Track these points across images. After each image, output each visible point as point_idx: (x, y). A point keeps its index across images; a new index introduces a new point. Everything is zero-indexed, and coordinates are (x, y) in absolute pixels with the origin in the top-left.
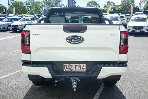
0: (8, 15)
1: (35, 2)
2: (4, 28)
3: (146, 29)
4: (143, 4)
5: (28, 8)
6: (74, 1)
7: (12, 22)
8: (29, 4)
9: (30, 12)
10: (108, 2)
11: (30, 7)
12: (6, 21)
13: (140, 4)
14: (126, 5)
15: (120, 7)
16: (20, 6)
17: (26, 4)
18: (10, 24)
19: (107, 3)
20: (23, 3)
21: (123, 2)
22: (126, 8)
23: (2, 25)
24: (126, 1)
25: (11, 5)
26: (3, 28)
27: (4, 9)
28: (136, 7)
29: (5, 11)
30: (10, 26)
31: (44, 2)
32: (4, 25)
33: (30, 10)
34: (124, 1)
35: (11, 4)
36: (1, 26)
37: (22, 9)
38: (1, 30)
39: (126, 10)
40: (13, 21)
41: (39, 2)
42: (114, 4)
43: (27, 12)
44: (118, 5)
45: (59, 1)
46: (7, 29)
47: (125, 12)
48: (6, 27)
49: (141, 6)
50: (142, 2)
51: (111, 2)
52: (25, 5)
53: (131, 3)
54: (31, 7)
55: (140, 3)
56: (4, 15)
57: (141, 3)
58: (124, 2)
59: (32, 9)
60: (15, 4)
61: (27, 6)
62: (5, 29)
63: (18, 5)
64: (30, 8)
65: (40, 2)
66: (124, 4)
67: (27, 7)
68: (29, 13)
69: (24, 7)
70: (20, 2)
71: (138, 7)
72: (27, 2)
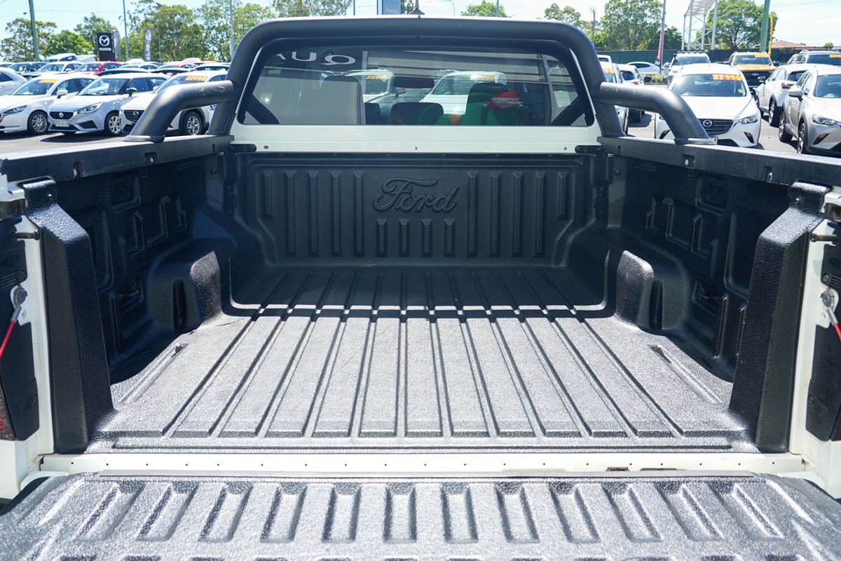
0: (120, 65)
1: (243, 7)
2: (90, 124)
3: (745, 133)
4: (699, 16)
5: (214, 32)
6: (406, 4)
7: (127, 95)
8: (216, 14)
9: (220, 50)
10: (549, 7)
11: (219, 30)
12: (98, 94)
13: (688, 18)
14: (626, 22)
15: (601, 31)
16: (179, 24)
17: (202, 14)
18: (119, 104)
19: (547, 11)
20: (191, 11)
21: (614, 8)
22: (628, 33)
23: (79, 111)
24: (626, 3)
25: (143, 19)
26: (84, 125)
27: (104, 38)
28: (670, 31)
29: (111, 45)
30: (116, 113)
31: (279, 6)
32: (88, 109)
33: (222, 41)
34: (619, 5)
35: (142, 17)
36: (75, 114)
37: (185, 40)
38: (78, 132)
39: (628, 42)
40: (131, 93)
41: (258, 9)
42: (578, 15)
43: (206, 50)
44: (594, 23)
45: (342, 2)
46: (103, 129)
47: (623, 50)
48: (99, 118)
49: (692, 28)
50: (698, 10)
51: (562, 9)
52: (200, 22)
53: (647, 11)
54: (225, 28)
55: (685, 16)
56: (103, 63)
57: (692, 14)
58: (620, 11)
59: (228, 37)
60: (157, 16)
61: (206, 24)
62: (95, 127)
63: (172, 18)
64: (220, 32)
65: (263, 6)
66: (619, 16)
67: (206, 27)
68: (218, 54)
69: (196, 30)
70: (179, 7)
71: (675, 30)
72: (209, 6)
